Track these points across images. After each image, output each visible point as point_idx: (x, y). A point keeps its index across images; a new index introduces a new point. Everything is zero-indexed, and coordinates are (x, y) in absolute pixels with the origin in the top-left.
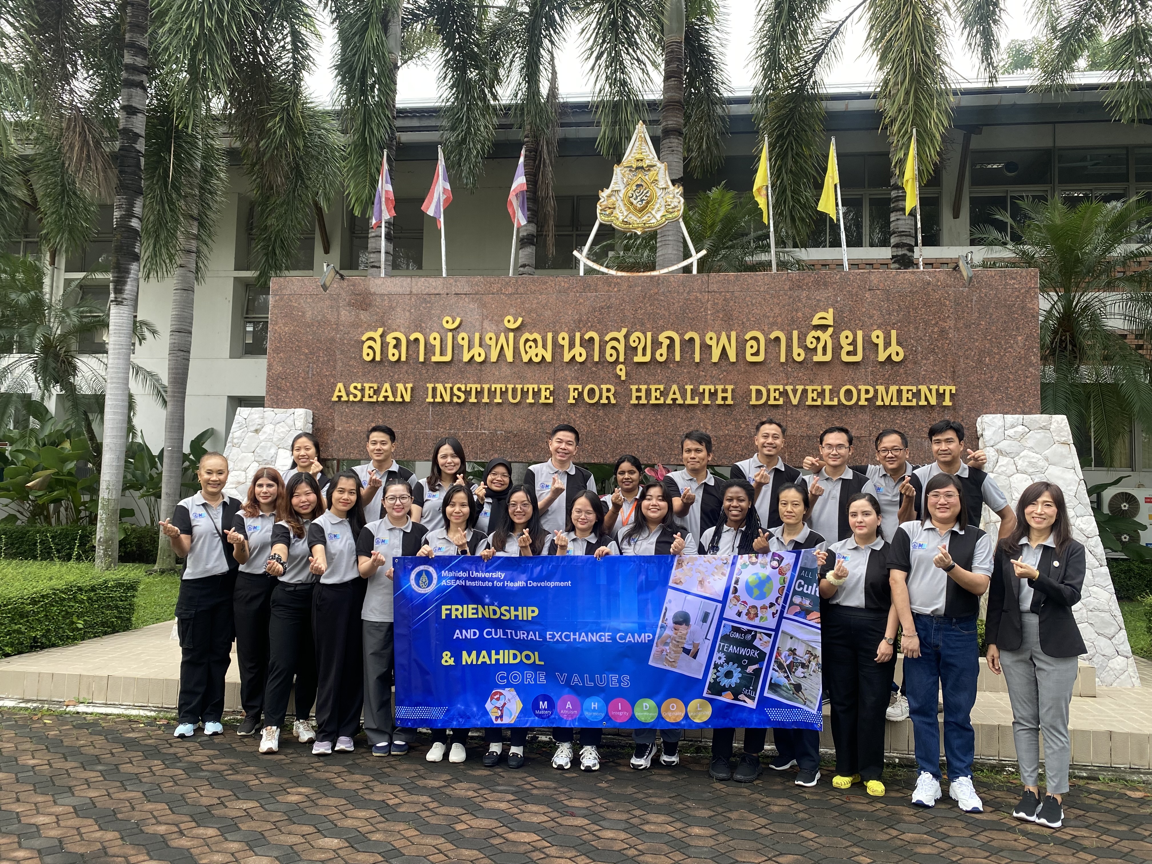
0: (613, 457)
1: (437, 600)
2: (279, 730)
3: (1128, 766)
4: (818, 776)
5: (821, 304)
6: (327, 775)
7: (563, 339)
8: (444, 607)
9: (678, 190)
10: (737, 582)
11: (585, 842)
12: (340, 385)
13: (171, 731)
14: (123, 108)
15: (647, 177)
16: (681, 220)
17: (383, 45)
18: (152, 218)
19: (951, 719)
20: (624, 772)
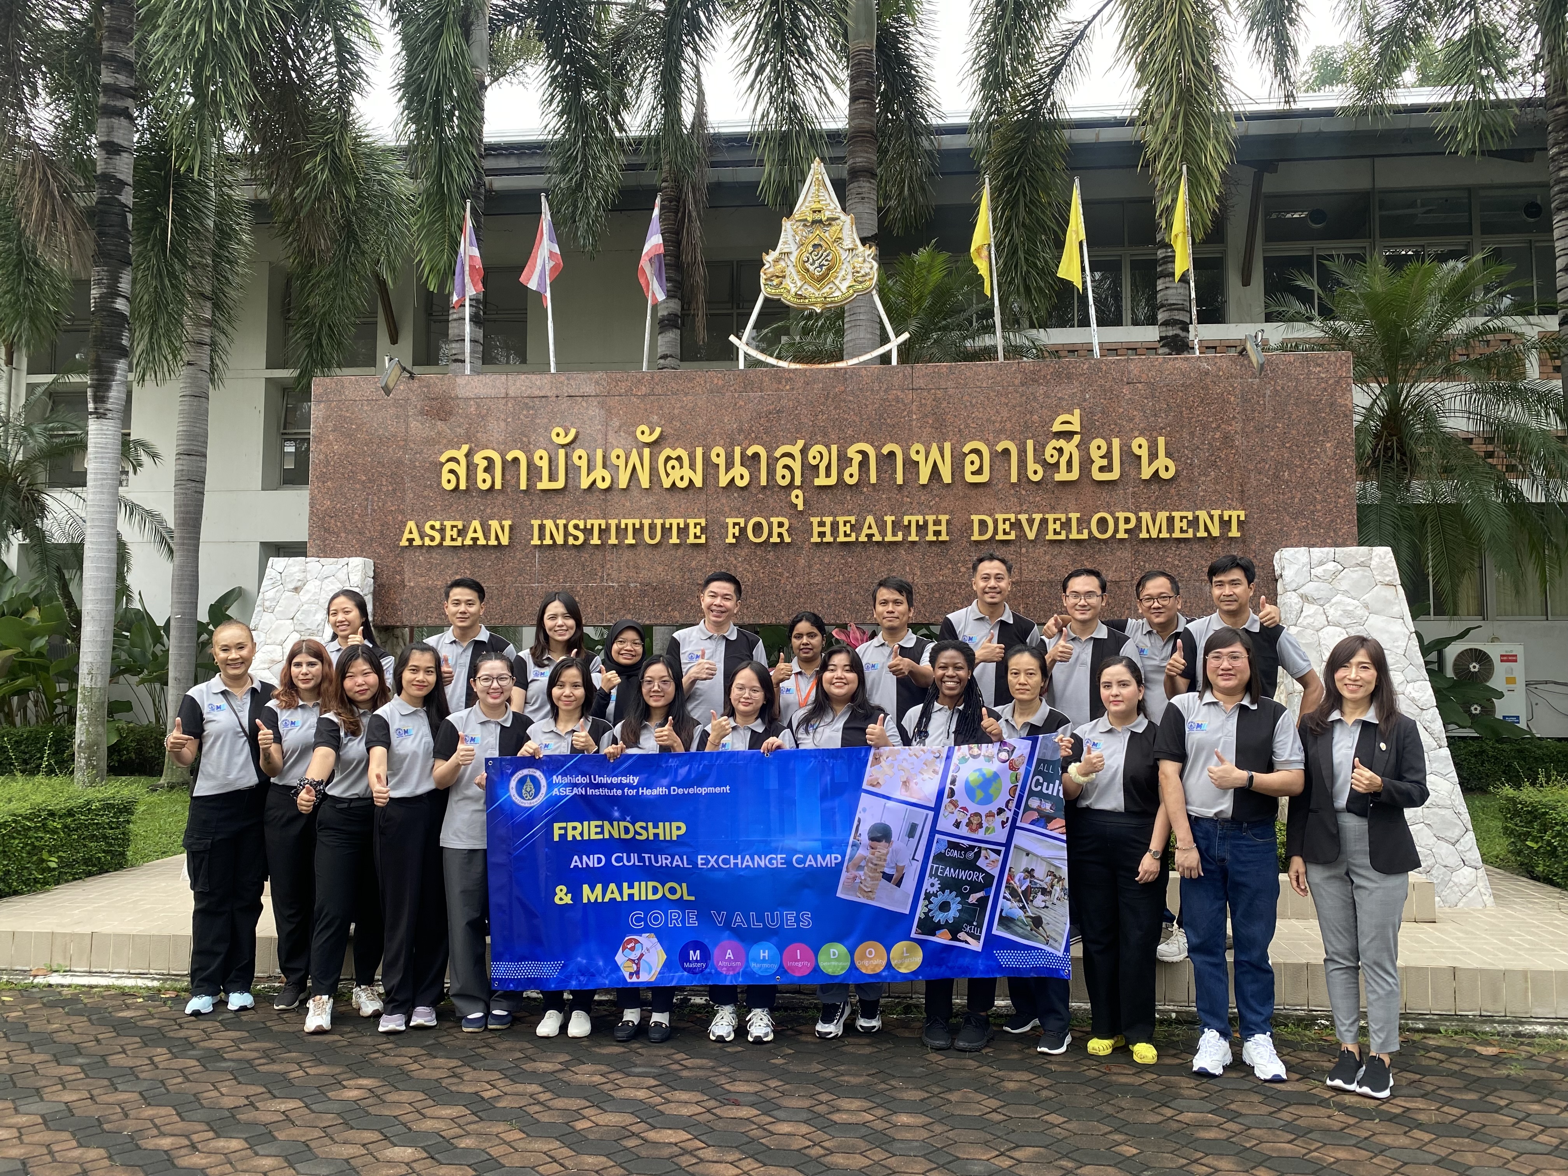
0: (789, 615)
1: (547, 816)
2: (331, 1000)
3: (1478, 1013)
4: (1068, 1039)
5: (1064, 403)
6: (399, 1060)
7: (718, 455)
8: (556, 826)
9: (870, 252)
10: (953, 782)
11: (753, 1140)
12: (411, 524)
13: (181, 1007)
14: (102, 145)
15: (827, 234)
16: (874, 292)
17: (463, 56)
18: (146, 297)
19: (1244, 958)
20: (807, 1042)
